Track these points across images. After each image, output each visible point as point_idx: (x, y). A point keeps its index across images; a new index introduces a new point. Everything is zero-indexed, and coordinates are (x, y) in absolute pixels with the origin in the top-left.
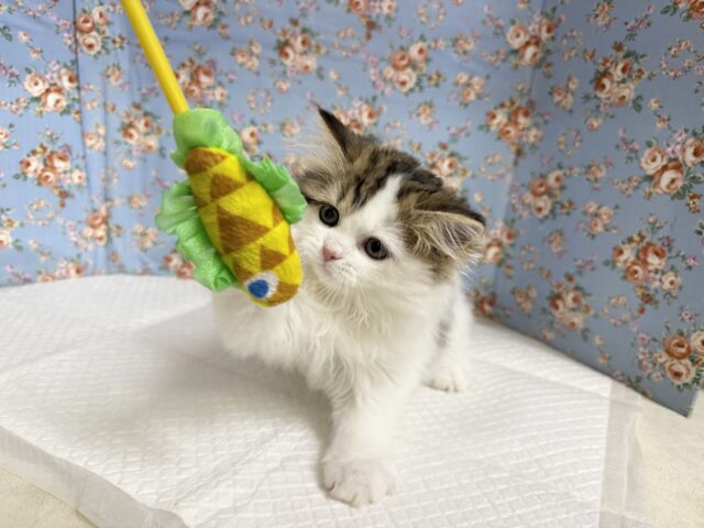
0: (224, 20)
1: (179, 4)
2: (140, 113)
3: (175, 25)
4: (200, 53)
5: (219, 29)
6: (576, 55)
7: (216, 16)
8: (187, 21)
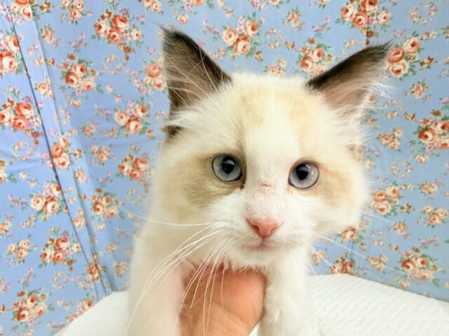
0: (149, 128)
1: (116, 123)
2: (102, 194)
3: (115, 136)
4: (136, 151)
5: (147, 133)
6: (398, 115)
7: (144, 125)
8: (124, 132)
